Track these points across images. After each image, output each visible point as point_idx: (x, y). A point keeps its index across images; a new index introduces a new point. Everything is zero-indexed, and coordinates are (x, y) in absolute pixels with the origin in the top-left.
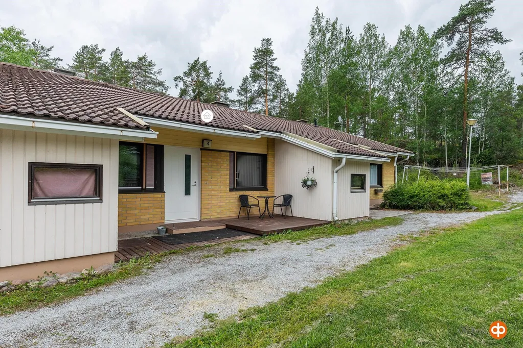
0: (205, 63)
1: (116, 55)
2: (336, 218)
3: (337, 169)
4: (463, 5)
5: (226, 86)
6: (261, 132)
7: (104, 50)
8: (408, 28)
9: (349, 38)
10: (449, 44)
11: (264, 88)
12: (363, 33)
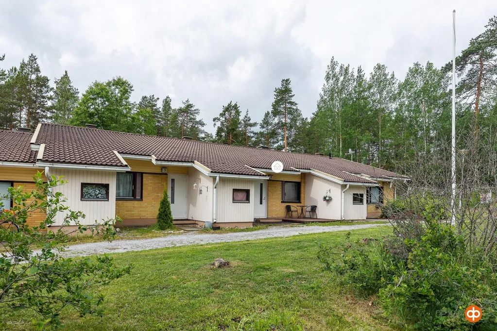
0: (236, 105)
1: (167, 102)
2: (343, 219)
3: (344, 190)
4: (474, 38)
5: (251, 122)
6: (301, 170)
7: (158, 99)
8: (417, 65)
9: (360, 76)
10: (459, 75)
11: (284, 121)
12: (374, 73)
